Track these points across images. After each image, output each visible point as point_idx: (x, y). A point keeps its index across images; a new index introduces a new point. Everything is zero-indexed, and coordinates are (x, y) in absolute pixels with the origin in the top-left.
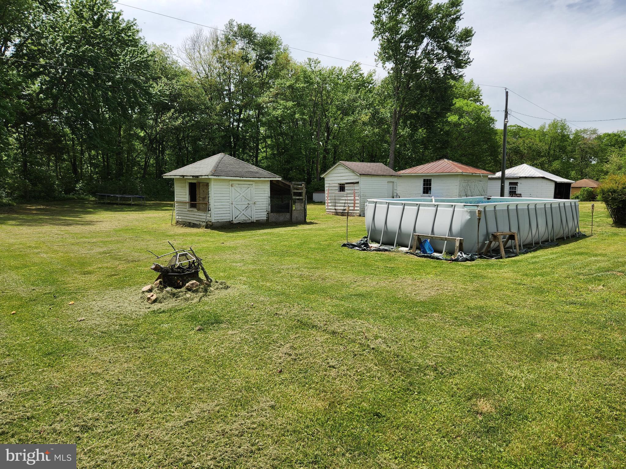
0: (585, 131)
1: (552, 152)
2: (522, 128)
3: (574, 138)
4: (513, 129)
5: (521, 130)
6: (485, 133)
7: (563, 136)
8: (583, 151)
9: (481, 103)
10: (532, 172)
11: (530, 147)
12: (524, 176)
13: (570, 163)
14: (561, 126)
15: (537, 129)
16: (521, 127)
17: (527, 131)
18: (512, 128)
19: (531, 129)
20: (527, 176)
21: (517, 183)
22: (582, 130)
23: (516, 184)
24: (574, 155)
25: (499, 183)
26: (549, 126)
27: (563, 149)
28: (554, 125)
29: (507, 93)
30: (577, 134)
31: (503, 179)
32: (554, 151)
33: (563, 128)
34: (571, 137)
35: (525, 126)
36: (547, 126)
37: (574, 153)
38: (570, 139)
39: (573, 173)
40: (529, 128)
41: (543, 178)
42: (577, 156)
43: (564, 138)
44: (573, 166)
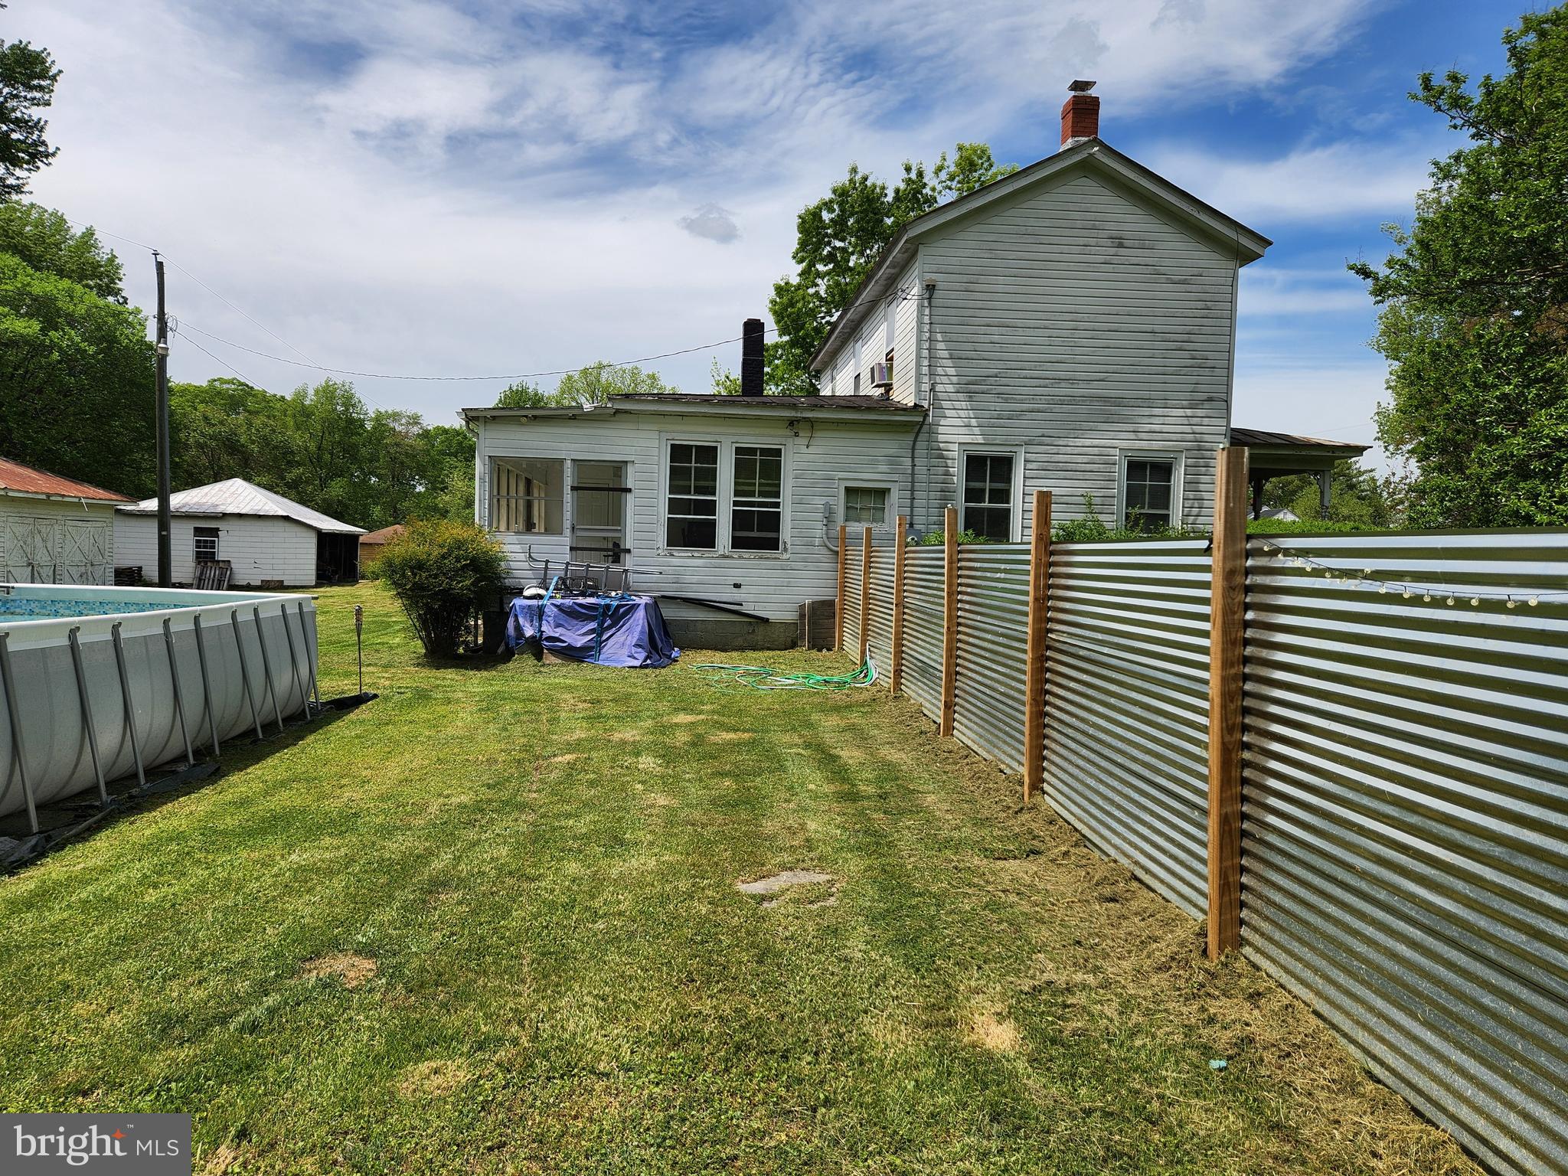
0: (396, 416)
1: (327, 457)
2: (252, 388)
3: (374, 428)
4: (228, 389)
5: (250, 394)
6: (132, 383)
7: (351, 421)
8: (393, 460)
9: (121, 300)
10: (257, 500)
11: (265, 438)
12: (237, 511)
13: (371, 487)
14: (343, 396)
15: (288, 398)
16: (247, 386)
17: (264, 398)
18: (225, 386)
19: (275, 396)
20: (243, 512)
21: (218, 529)
22: (390, 412)
23: (215, 532)
24: (376, 468)
25: (152, 529)
26: (317, 392)
27: (351, 452)
28: (328, 392)
29: (160, 266)
30: (379, 418)
31: (164, 517)
32: (332, 454)
33: (349, 401)
34: (369, 426)
35: (258, 387)
36: (311, 392)
37: (377, 464)
38: (366, 431)
39: (377, 512)
40: (271, 391)
41: (287, 518)
42: (383, 472)
43: (352, 425)
44: (376, 495)
